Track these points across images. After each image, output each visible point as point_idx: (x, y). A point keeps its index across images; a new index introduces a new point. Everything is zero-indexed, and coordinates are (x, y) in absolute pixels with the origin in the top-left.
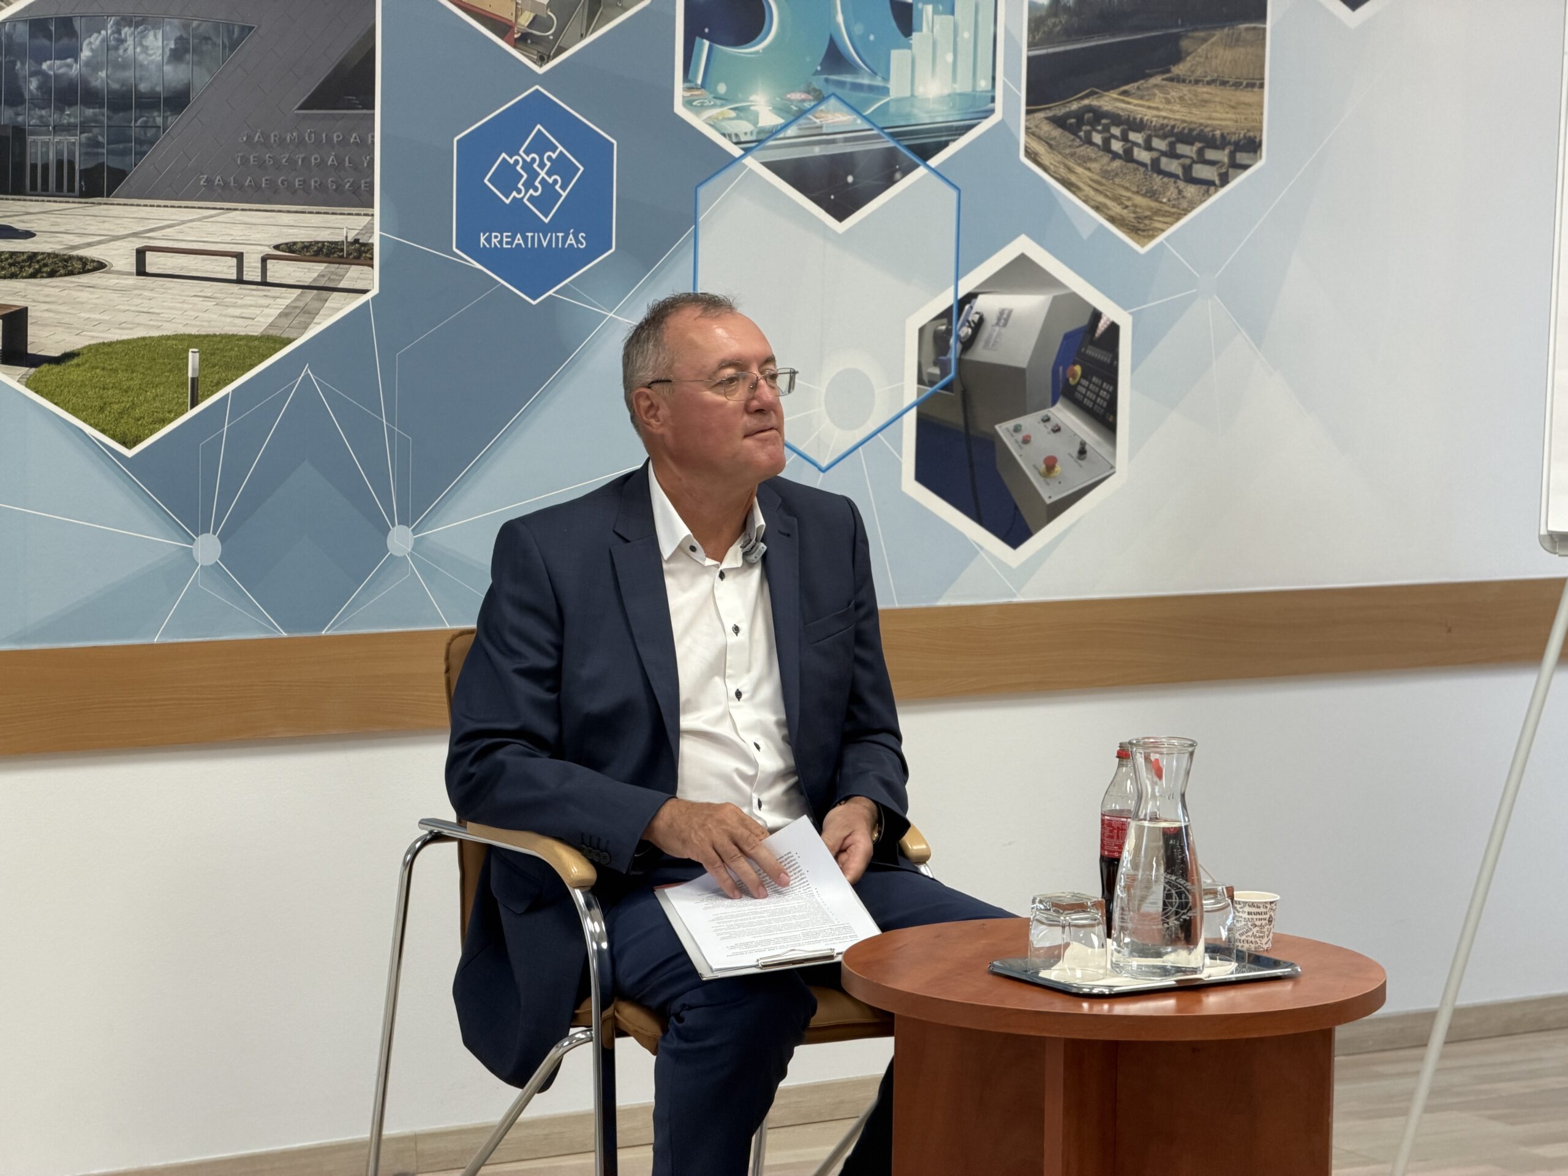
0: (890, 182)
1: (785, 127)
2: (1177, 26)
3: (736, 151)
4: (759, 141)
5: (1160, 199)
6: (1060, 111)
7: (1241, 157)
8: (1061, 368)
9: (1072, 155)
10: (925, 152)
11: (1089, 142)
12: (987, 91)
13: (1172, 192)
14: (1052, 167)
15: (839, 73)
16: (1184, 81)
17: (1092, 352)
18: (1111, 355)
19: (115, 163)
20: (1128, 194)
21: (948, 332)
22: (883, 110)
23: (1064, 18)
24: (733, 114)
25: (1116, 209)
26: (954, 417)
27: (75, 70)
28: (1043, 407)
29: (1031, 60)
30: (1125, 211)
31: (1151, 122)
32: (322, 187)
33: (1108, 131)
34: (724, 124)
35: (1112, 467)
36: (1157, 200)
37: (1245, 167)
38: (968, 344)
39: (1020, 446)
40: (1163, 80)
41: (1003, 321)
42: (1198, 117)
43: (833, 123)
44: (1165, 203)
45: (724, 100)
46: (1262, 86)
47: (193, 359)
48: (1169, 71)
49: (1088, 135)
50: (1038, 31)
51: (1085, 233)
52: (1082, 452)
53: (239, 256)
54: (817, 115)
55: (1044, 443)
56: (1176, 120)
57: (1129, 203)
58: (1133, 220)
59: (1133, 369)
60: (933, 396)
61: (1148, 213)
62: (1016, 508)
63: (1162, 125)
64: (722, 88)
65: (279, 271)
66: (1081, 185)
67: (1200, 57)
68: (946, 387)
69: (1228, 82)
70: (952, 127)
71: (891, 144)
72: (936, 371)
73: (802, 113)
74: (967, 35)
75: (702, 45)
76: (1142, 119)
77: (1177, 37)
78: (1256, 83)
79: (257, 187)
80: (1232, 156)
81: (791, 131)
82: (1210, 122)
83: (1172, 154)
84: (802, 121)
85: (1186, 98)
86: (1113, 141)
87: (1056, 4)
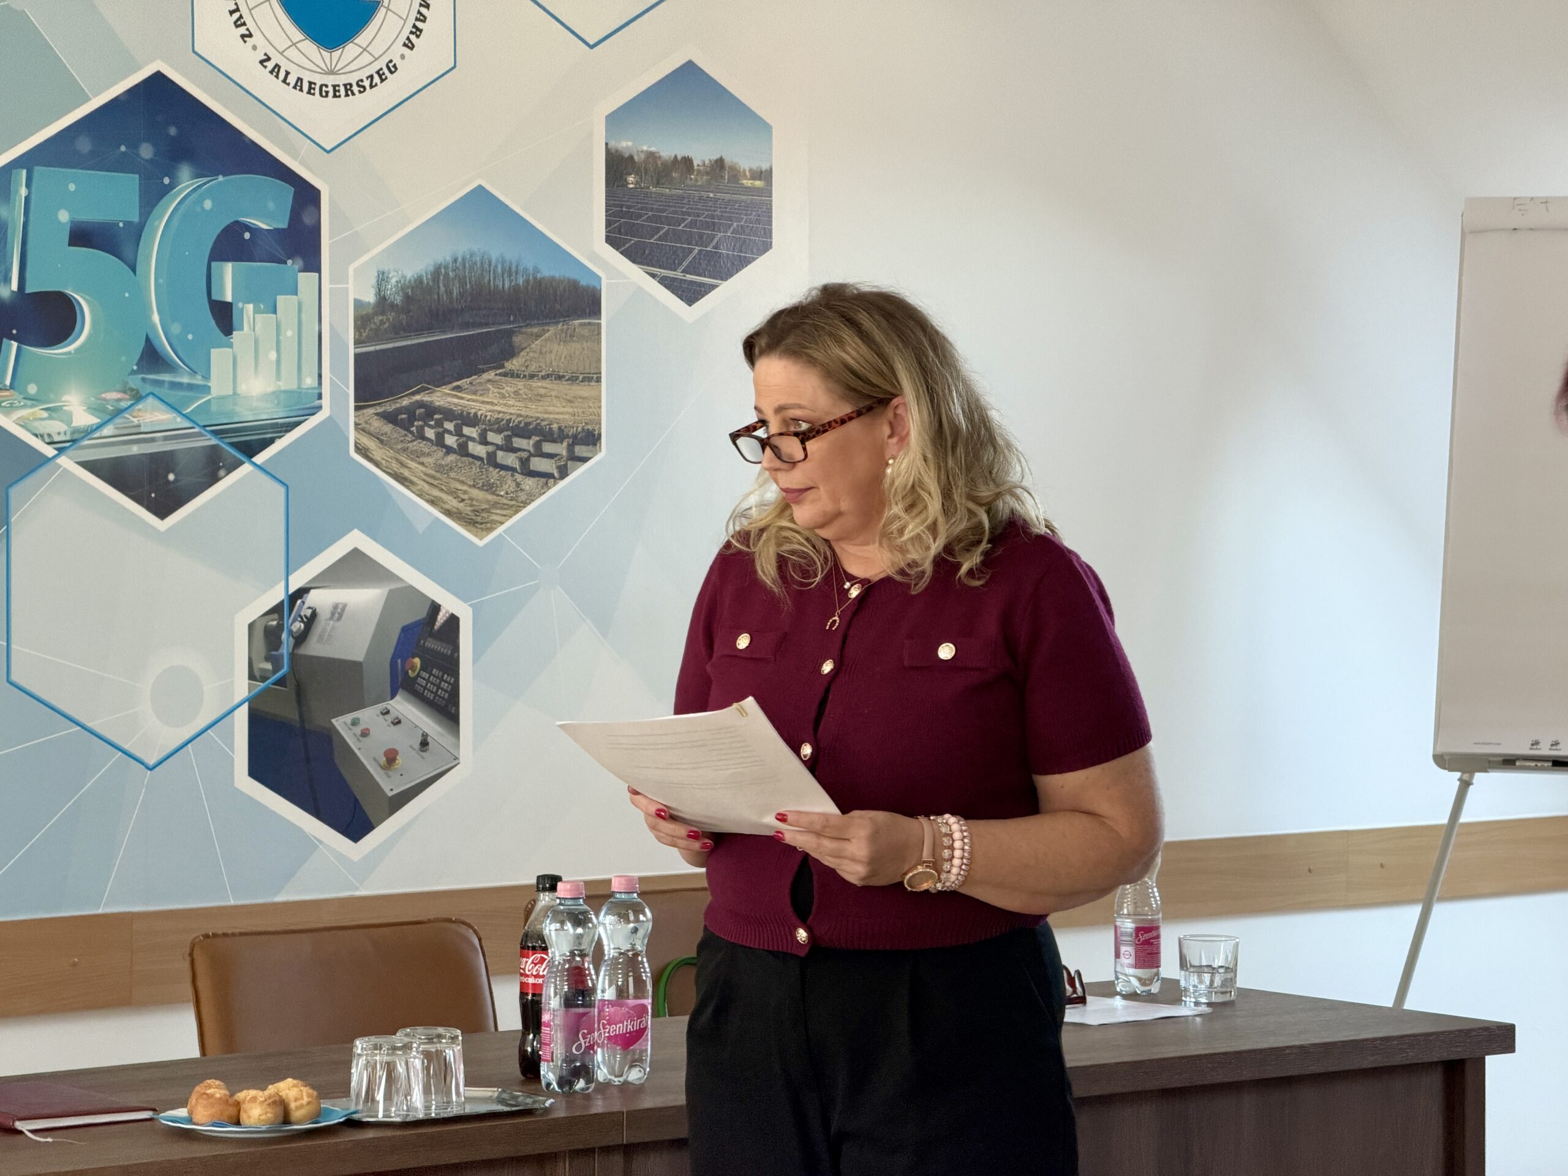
0: (214, 479)
1: (100, 427)
2: (510, 323)
3: (49, 451)
4: (74, 441)
5: (498, 492)
6: (390, 407)
7: (578, 450)
8: (399, 661)
9: (405, 450)
10: (250, 449)
11: (423, 437)
12: (314, 388)
13: (509, 485)
14: (384, 462)
15: (158, 372)
16: (518, 376)
17: (431, 644)
18: (451, 647)
20: (465, 488)
21: (280, 627)
22: (206, 407)
23: (391, 316)
24: (45, 414)
25: (452, 503)
26: (289, 712)
28: (383, 700)
29: (357, 357)
30: (462, 504)
31: (486, 416)
33: (442, 426)
34: (36, 424)
35: (456, 758)
36: (494, 493)
37: (585, 460)
38: (300, 639)
39: (358, 739)
40: (496, 375)
41: (337, 615)
42: (533, 411)
43: (152, 422)
44: (502, 496)
45: (34, 400)
46: (599, 380)
48: (503, 366)
49: (421, 430)
50: (365, 329)
51: (421, 527)
52: (424, 744)
54: (135, 414)
55: (384, 736)
56: (511, 414)
57: (466, 497)
58: (470, 513)
59: (475, 661)
60: (266, 692)
61: (484, 506)
62: (356, 800)
63: (498, 419)
64: (32, 389)
66: (415, 479)
67: (535, 352)
68: (280, 682)
69: (563, 376)
70: (277, 423)
71: (214, 441)
72: (269, 666)
73: (118, 412)
74: (290, 333)
75: (10, 346)
76: (476, 414)
77: (510, 333)
78: (593, 378)
80: (571, 448)
81: (108, 430)
82: (546, 416)
83: (509, 448)
84: (118, 420)
85: (521, 392)
86: (446, 436)
87: (383, 302)
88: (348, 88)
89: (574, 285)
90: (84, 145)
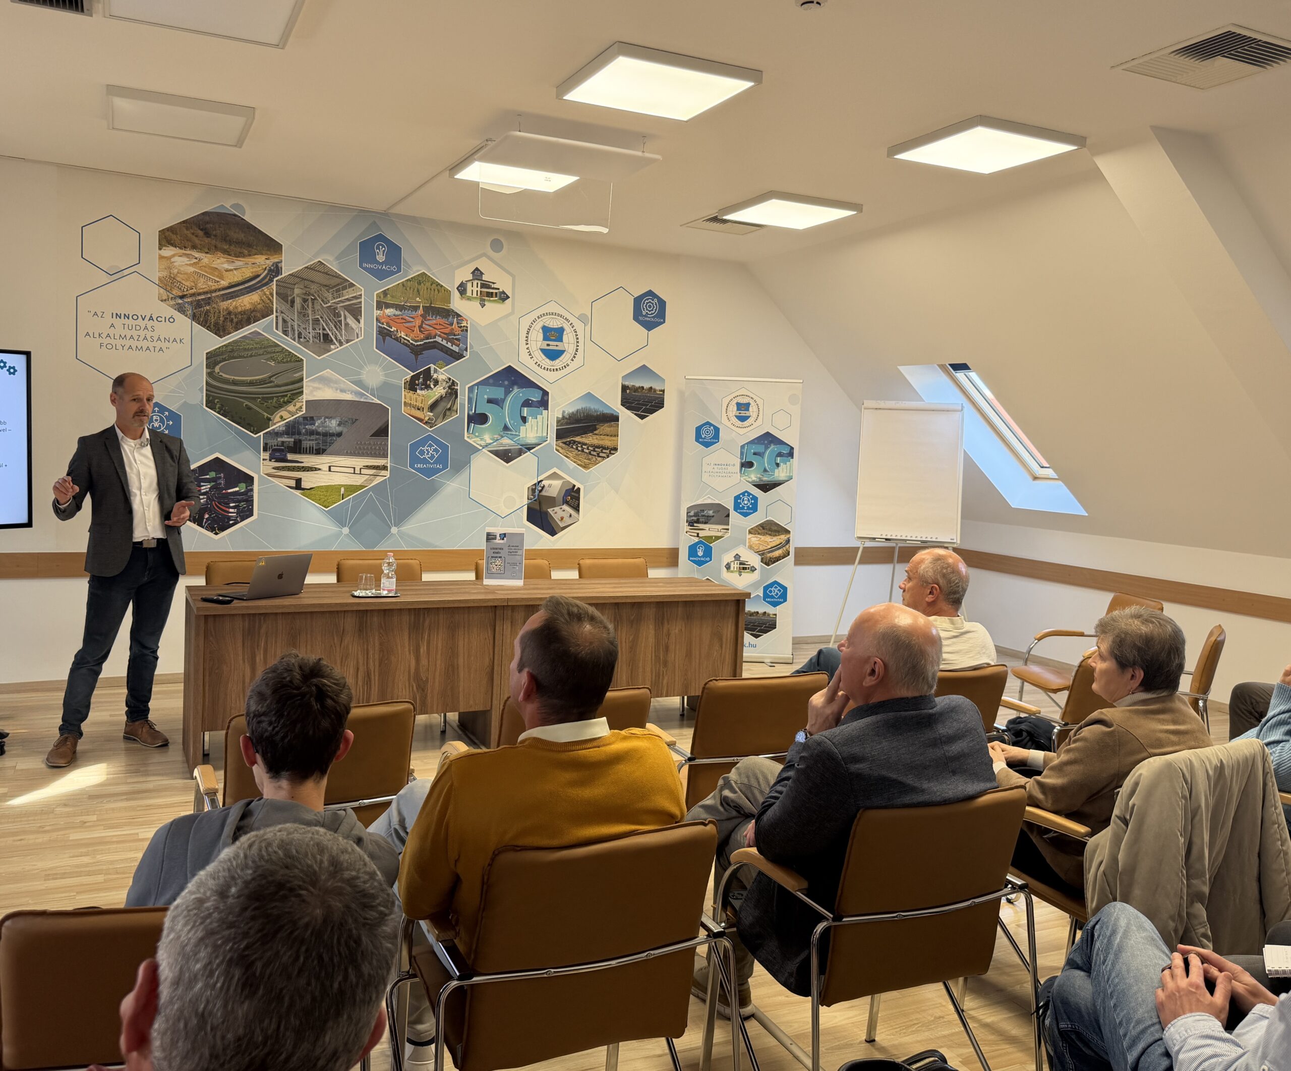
0: (520, 455)
1: (493, 443)
2: (595, 423)
3: (481, 448)
4: (486, 446)
5: (591, 461)
6: (564, 441)
7: (612, 452)
8: (565, 497)
9: (568, 450)
10: (529, 449)
11: (572, 447)
12: (545, 436)
13: (594, 459)
14: (563, 453)
15: (507, 431)
16: (597, 435)
17: (573, 493)
18: (578, 494)
19: (324, 448)
20: (583, 459)
21: (535, 488)
22: (518, 439)
23: (565, 420)
24: (480, 440)
25: (580, 463)
26: (537, 507)
27: (314, 428)
28: (560, 506)
29: (557, 429)
30: (582, 463)
31: (589, 443)
32: (375, 453)
33: (577, 445)
34: (477, 442)
35: (578, 520)
37: (613, 454)
38: (540, 491)
39: (554, 514)
40: (592, 434)
41: (550, 487)
42: (601, 443)
43: (505, 442)
45: (477, 437)
46: (618, 436)
47: (343, 489)
48: (593, 432)
50: (559, 423)
51: (571, 468)
52: (570, 516)
53: (354, 468)
54: (501, 440)
55: (560, 513)
56: (595, 443)
57: (583, 461)
58: (584, 465)
59: (584, 498)
60: (531, 503)
61: (588, 464)
62: (553, 528)
63: (592, 444)
64: (477, 434)
65: (363, 471)
66: (570, 457)
67: (601, 429)
68: (535, 500)
69: (609, 435)
70: (536, 443)
71: (521, 447)
72: (532, 497)
73: (497, 440)
74: (540, 424)
75: (472, 426)
76: (586, 443)
77: (595, 425)
78: (616, 436)
79: (359, 453)
80: (610, 451)
81: (495, 444)
82: (604, 444)
83: (594, 451)
84: (497, 442)
85: (598, 438)
86: (579, 447)
87: (564, 417)
88: (557, 369)
89: (612, 414)
90: (491, 381)
